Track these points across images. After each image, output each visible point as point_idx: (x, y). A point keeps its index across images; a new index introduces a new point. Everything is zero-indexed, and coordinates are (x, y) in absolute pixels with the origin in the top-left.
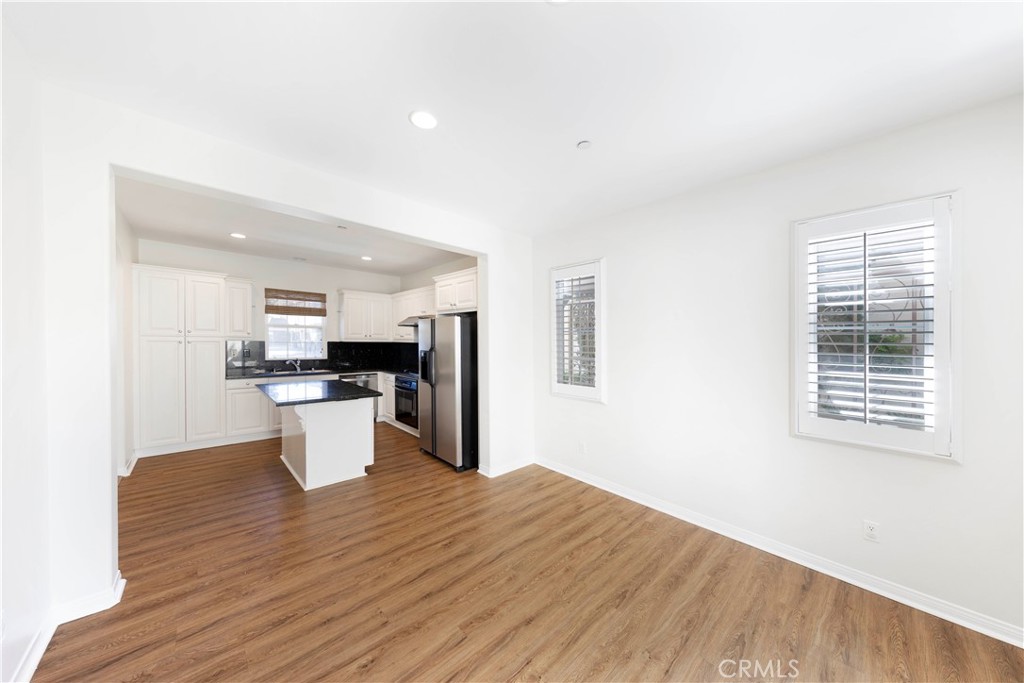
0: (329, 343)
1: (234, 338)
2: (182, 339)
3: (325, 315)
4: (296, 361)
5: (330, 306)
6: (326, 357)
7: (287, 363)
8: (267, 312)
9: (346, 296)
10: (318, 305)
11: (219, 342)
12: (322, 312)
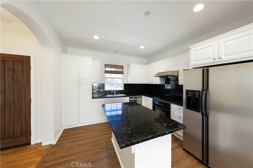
0: (124, 84)
1: (95, 83)
2: (78, 83)
3: (123, 74)
4: (114, 91)
5: (125, 70)
6: (123, 89)
7: (112, 92)
8: (105, 73)
9: (131, 66)
10: (121, 70)
11: (90, 84)
12: (122, 73)
